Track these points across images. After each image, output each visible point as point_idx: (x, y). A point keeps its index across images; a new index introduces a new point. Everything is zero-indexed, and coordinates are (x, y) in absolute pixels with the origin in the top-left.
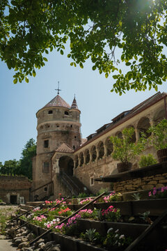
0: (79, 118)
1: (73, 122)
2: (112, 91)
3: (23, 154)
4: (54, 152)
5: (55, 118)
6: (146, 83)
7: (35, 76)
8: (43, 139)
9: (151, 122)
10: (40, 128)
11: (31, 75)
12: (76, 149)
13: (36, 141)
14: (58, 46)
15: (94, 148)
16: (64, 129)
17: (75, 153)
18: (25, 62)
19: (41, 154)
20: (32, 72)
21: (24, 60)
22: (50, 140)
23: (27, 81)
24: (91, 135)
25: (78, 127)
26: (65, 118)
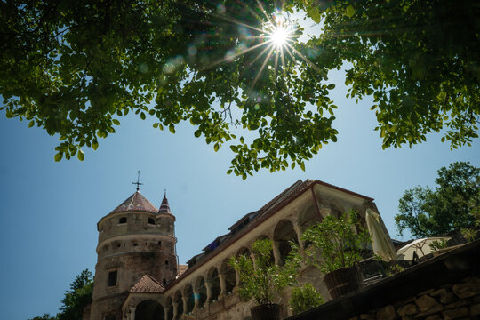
0: (173, 229)
1: (163, 237)
2: (229, 172)
3: (66, 302)
4: (126, 293)
5: (130, 231)
6: (285, 156)
7: (96, 148)
8: (107, 268)
9: (296, 228)
10: (102, 250)
11: (89, 145)
12: (168, 284)
13: (94, 275)
14: (136, 107)
15: (201, 280)
16: (147, 250)
17: (168, 294)
18: (80, 125)
19: (102, 299)
20: (91, 141)
21: (78, 122)
22: (120, 271)
23: (82, 157)
24: (195, 258)
25: (171, 245)
26: (149, 231)
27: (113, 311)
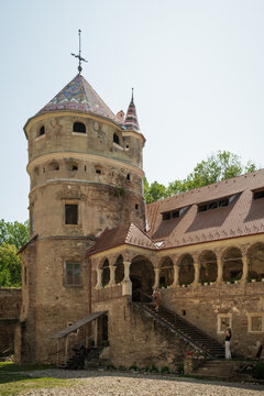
1: (132, 169)
8: (61, 197)
26: (115, 154)
27: (78, 256)
